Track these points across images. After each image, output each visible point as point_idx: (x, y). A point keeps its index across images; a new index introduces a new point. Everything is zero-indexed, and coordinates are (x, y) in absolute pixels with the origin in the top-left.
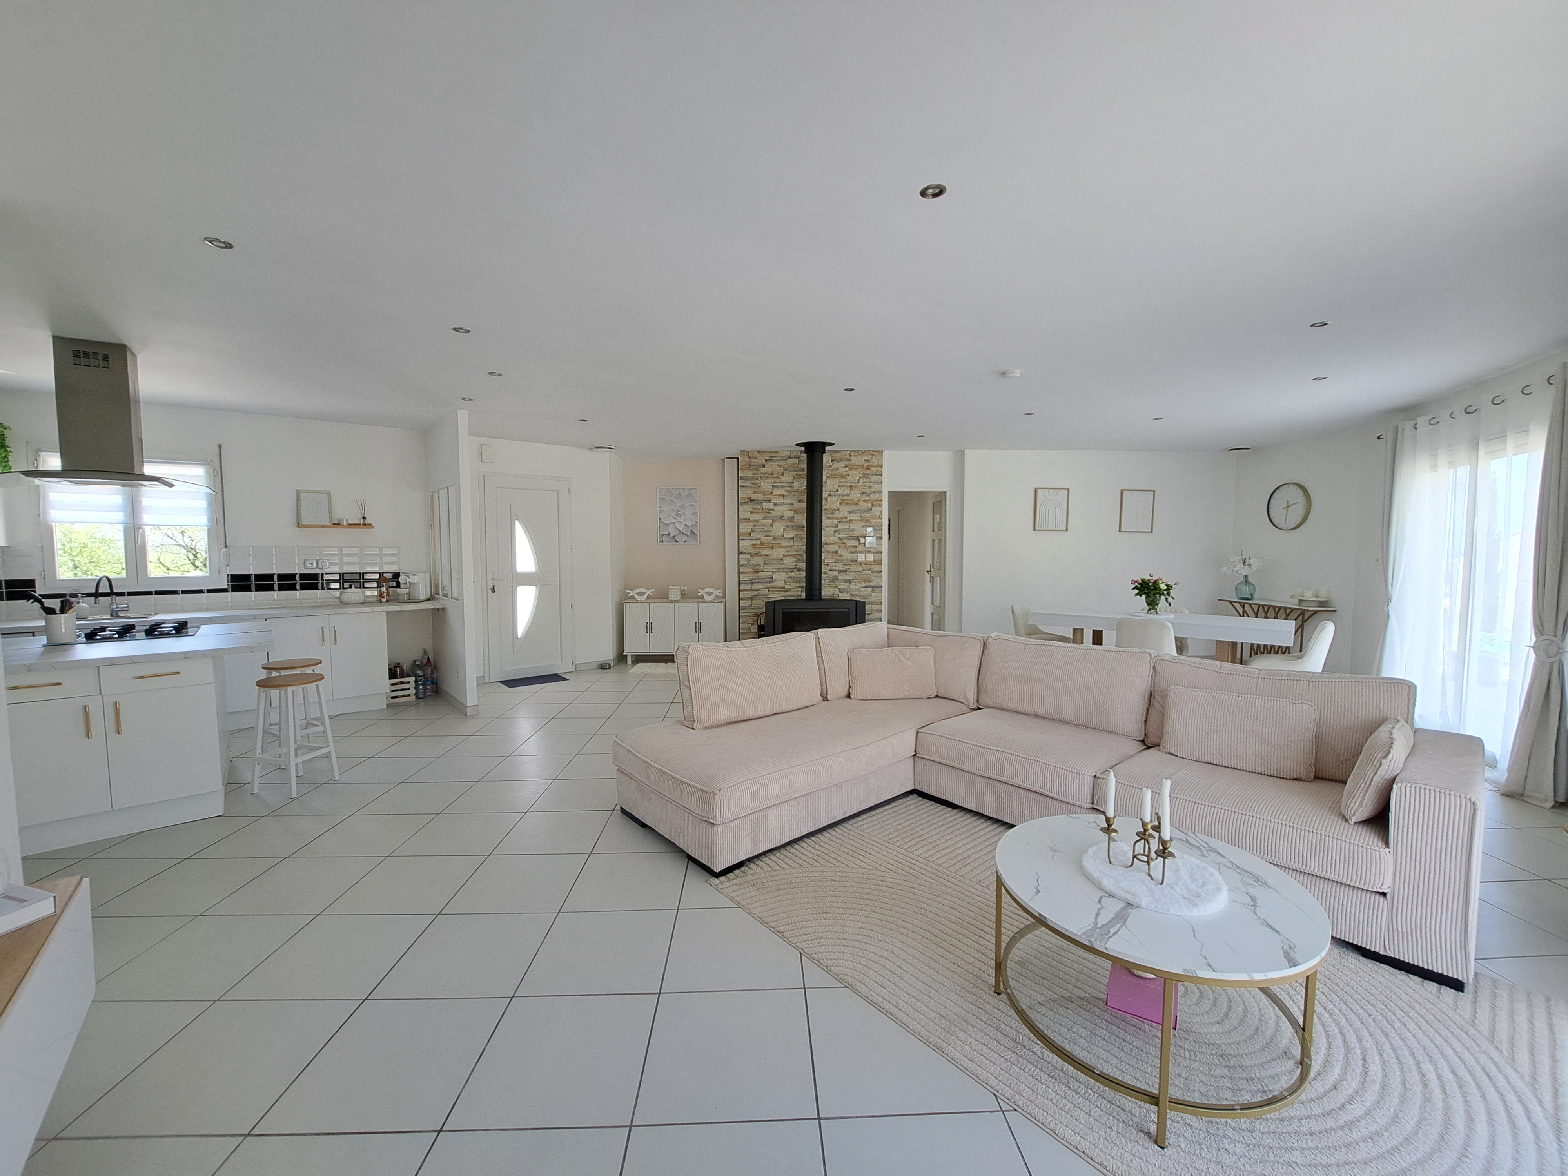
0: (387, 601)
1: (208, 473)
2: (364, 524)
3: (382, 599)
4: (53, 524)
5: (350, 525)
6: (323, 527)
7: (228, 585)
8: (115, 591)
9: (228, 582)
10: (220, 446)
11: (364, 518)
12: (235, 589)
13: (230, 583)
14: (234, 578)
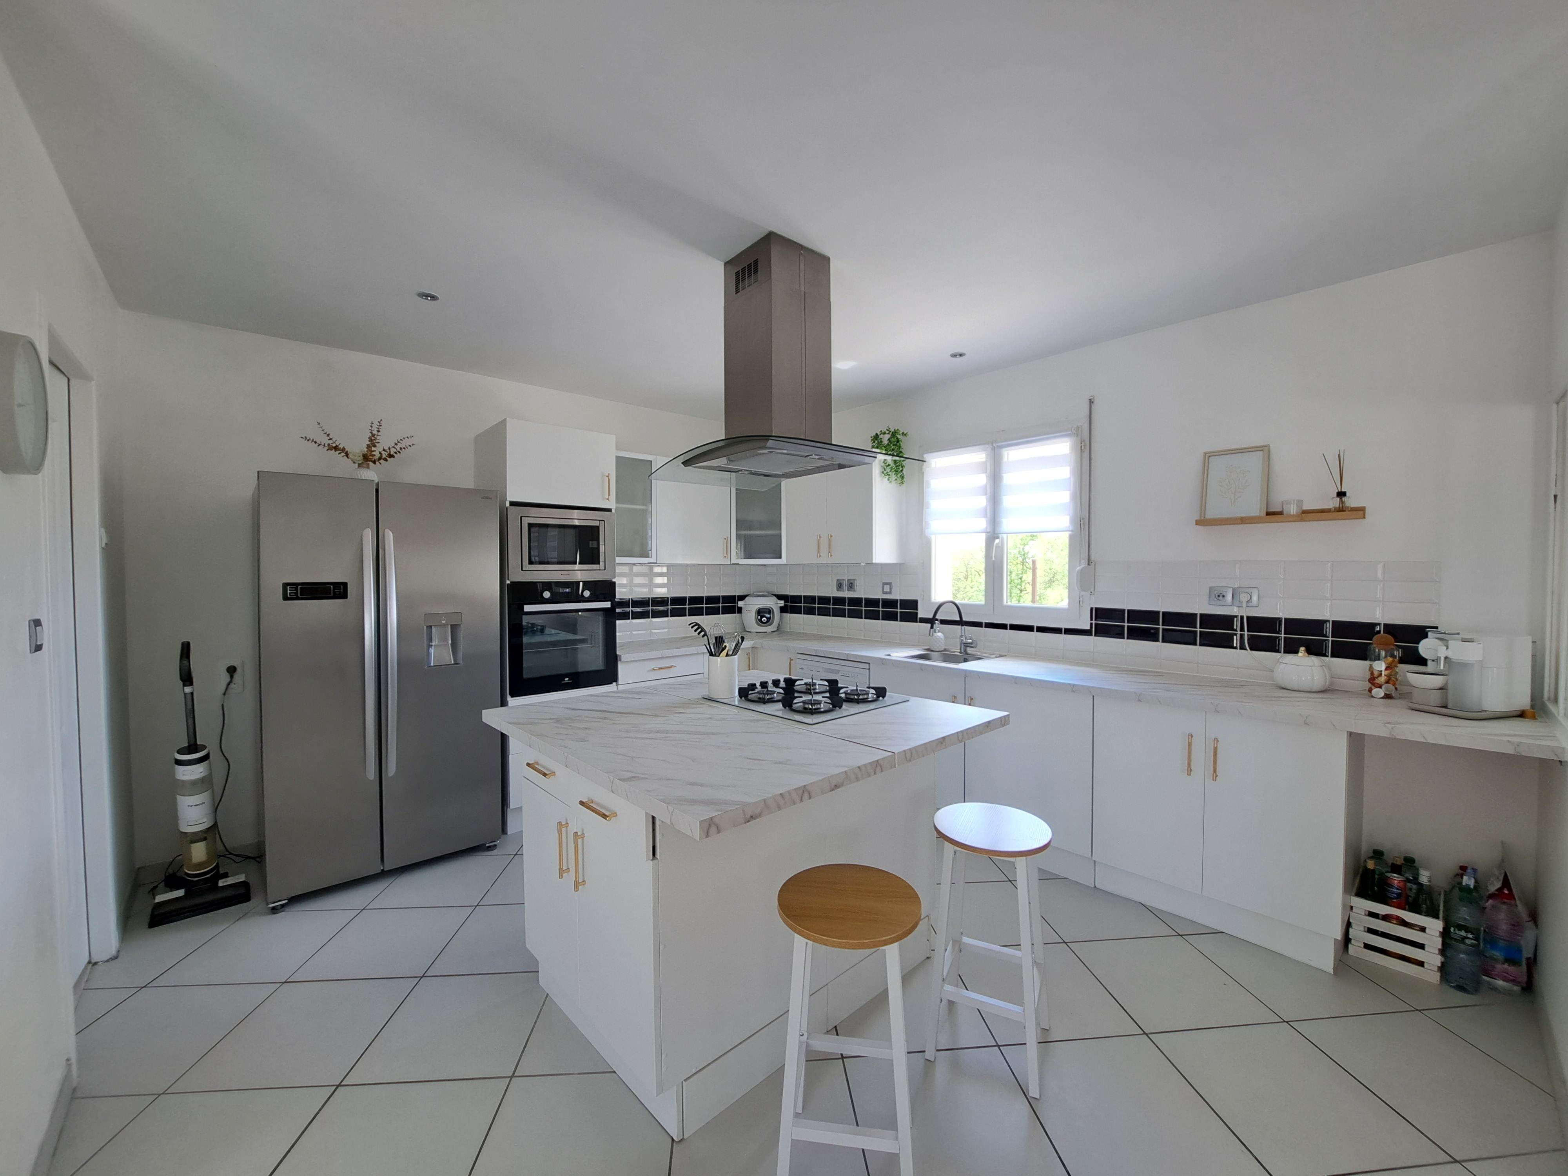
0: (1387, 696)
1: (1073, 448)
2: (1341, 509)
3: (1375, 691)
4: (933, 537)
5: (1305, 512)
6: (1243, 521)
7: (1091, 624)
8: (964, 619)
9: (1091, 619)
10: (1091, 402)
11: (1341, 494)
12: (1101, 631)
13: (1094, 622)
14: (1099, 613)
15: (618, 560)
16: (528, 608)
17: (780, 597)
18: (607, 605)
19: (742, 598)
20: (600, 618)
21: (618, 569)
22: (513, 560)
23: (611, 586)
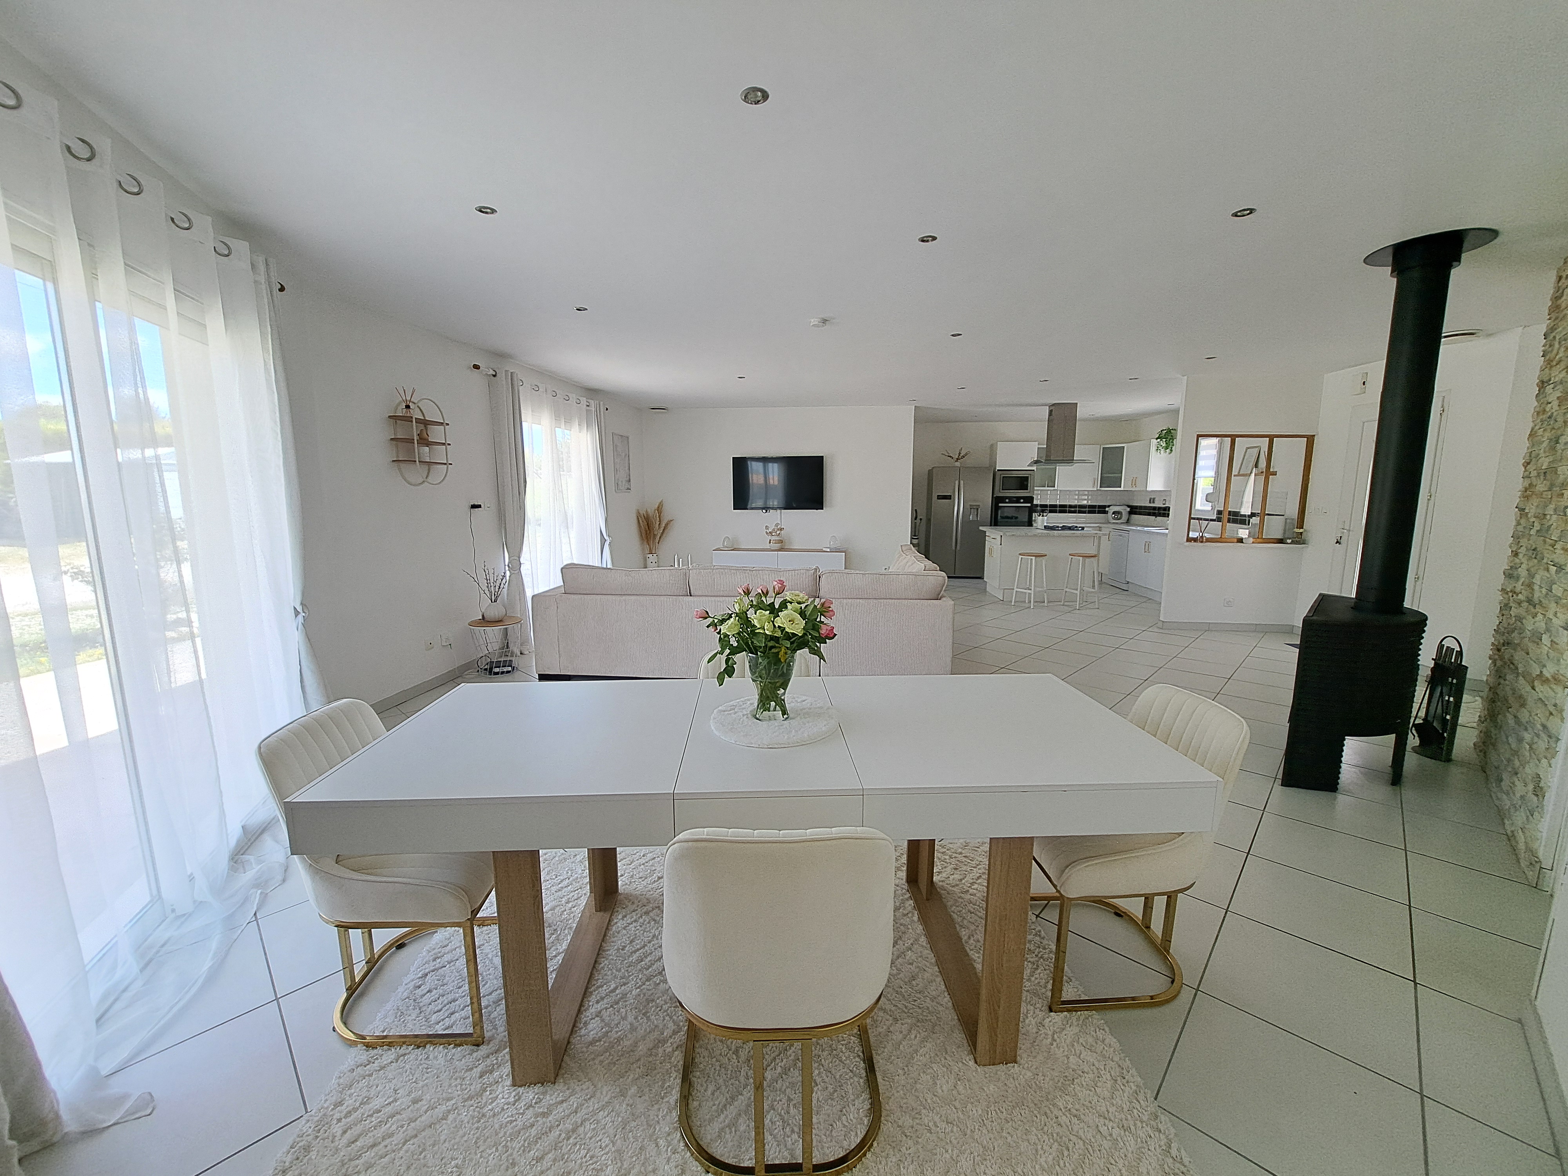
15: (1035, 488)
16: (1000, 505)
17: (1129, 506)
18: (1029, 505)
19: (1109, 506)
20: (1027, 510)
21: (1035, 492)
22: (997, 488)
23: (1033, 498)
